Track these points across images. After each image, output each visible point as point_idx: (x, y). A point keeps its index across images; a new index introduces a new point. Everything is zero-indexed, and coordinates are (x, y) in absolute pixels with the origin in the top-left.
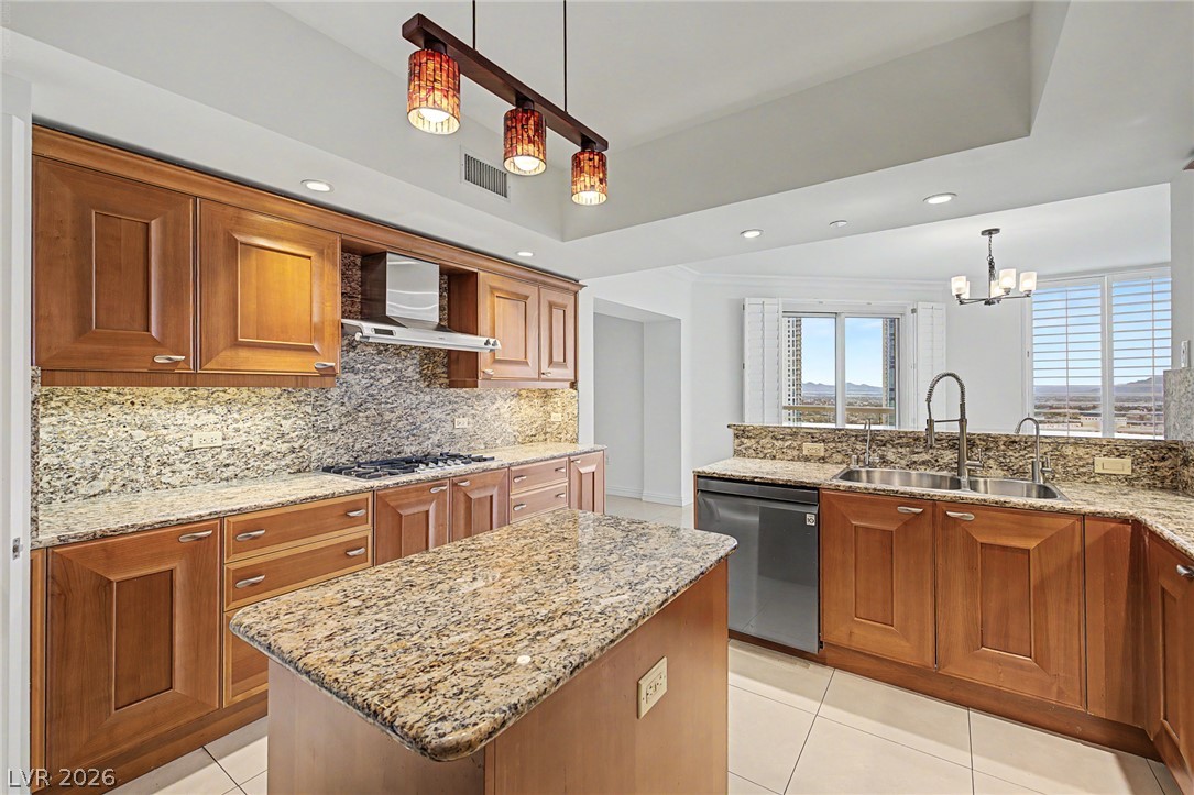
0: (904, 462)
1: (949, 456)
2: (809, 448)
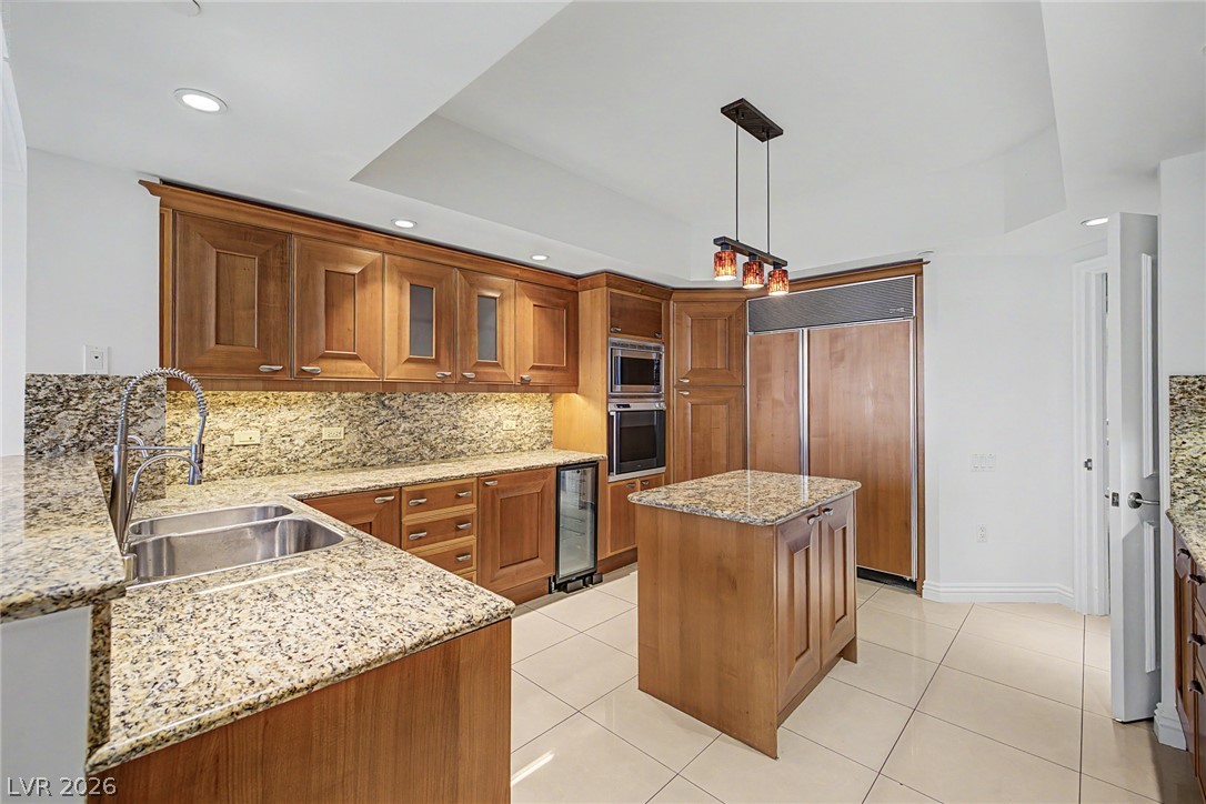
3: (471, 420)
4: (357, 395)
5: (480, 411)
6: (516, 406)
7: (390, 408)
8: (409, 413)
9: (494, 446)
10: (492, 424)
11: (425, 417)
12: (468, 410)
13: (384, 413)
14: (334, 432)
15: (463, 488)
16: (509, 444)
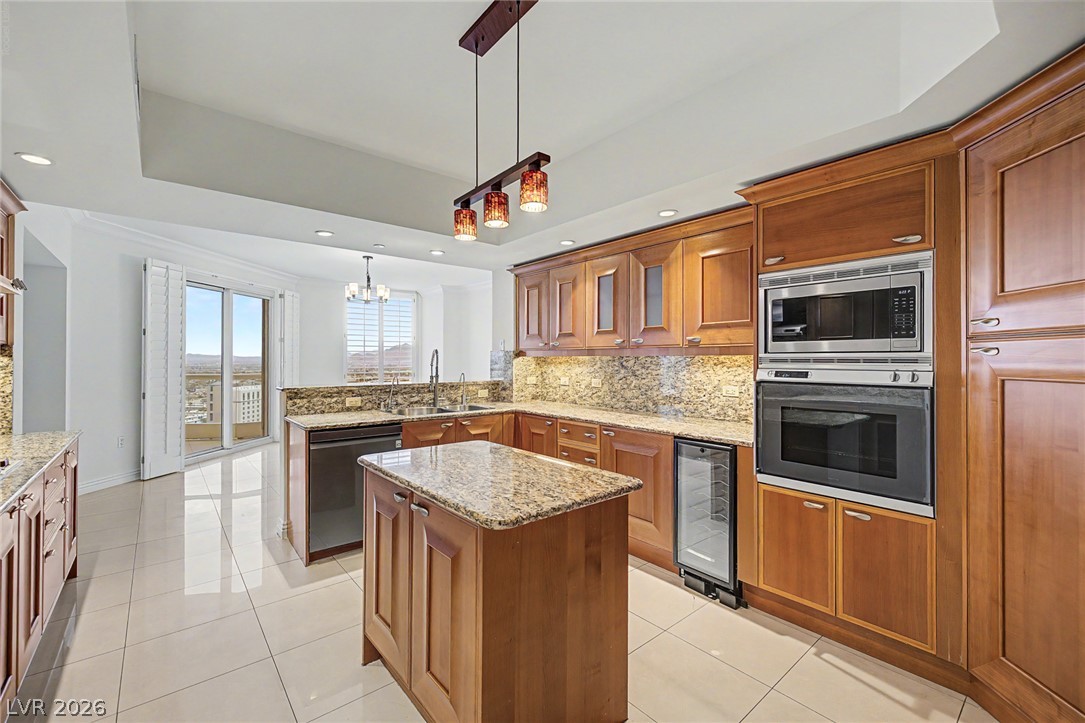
0: (407, 403)
1: (428, 397)
2: (350, 401)
3: (688, 382)
4: (609, 358)
5: (697, 374)
6: (740, 370)
7: (626, 368)
8: (638, 373)
9: (713, 411)
10: (709, 388)
11: (649, 376)
12: (685, 372)
13: (623, 371)
14: (596, 382)
15: (590, 430)
16: (730, 412)
